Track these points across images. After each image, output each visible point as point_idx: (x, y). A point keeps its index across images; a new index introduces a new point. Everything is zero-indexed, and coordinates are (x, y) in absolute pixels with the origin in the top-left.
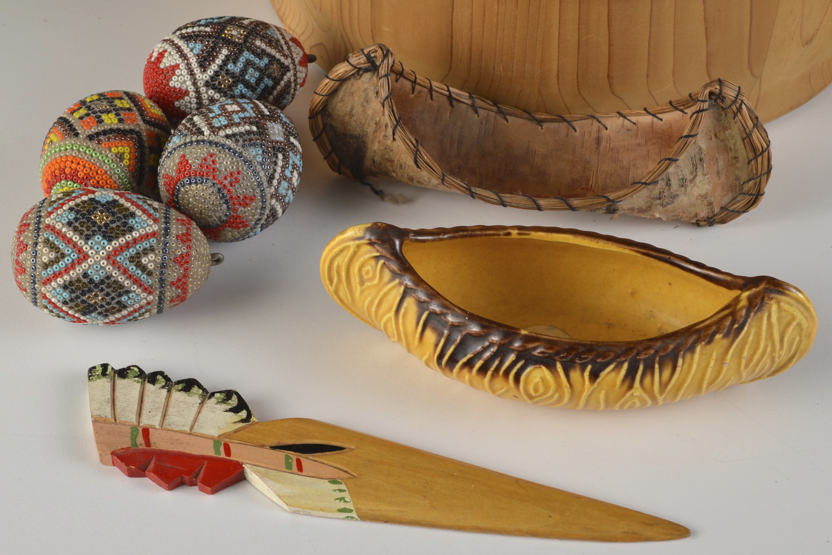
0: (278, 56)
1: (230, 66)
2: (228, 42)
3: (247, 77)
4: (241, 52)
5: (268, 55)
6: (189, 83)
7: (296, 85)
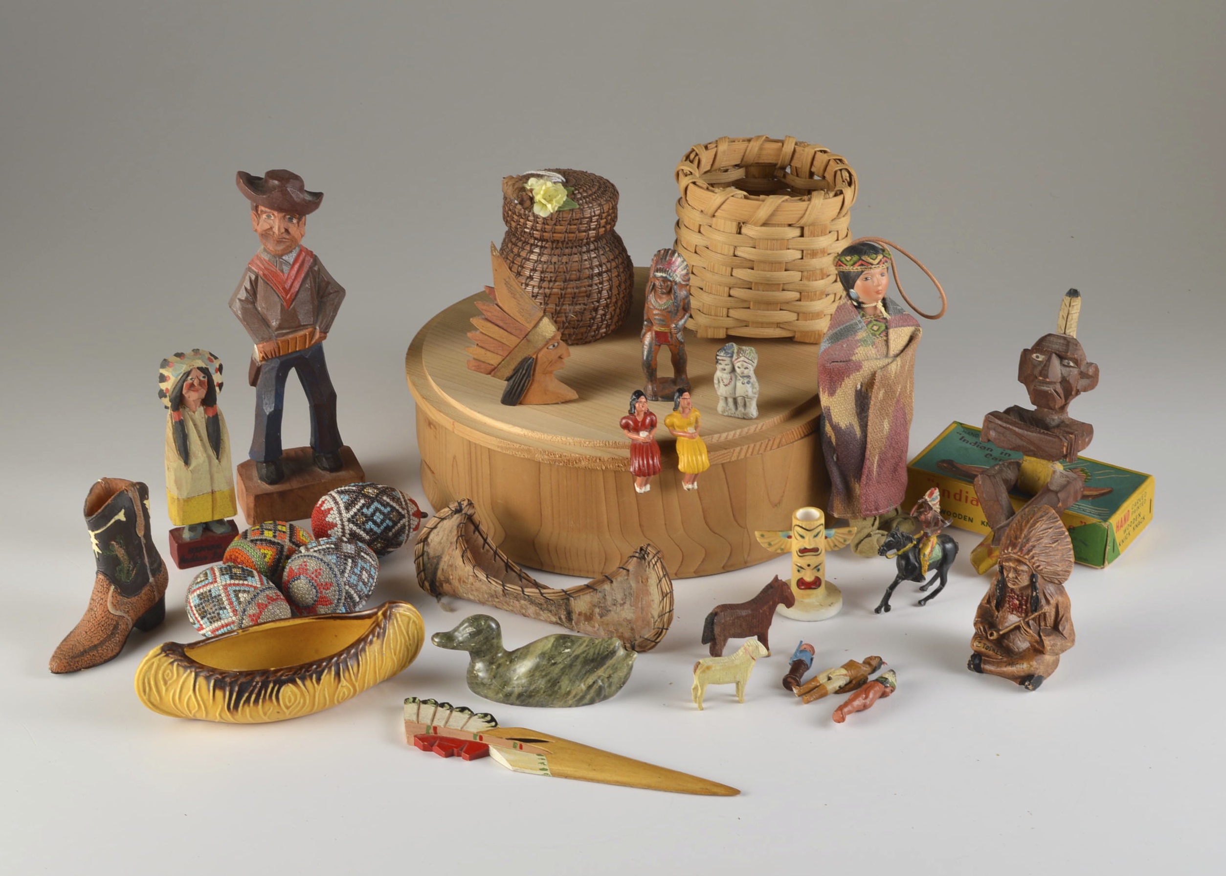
0: (397, 507)
1: (365, 510)
2: (365, 496)
3: (374, 518)
4: (373, 502)
5: (391, 506)
6: (338, 519)
7: (410, 528)
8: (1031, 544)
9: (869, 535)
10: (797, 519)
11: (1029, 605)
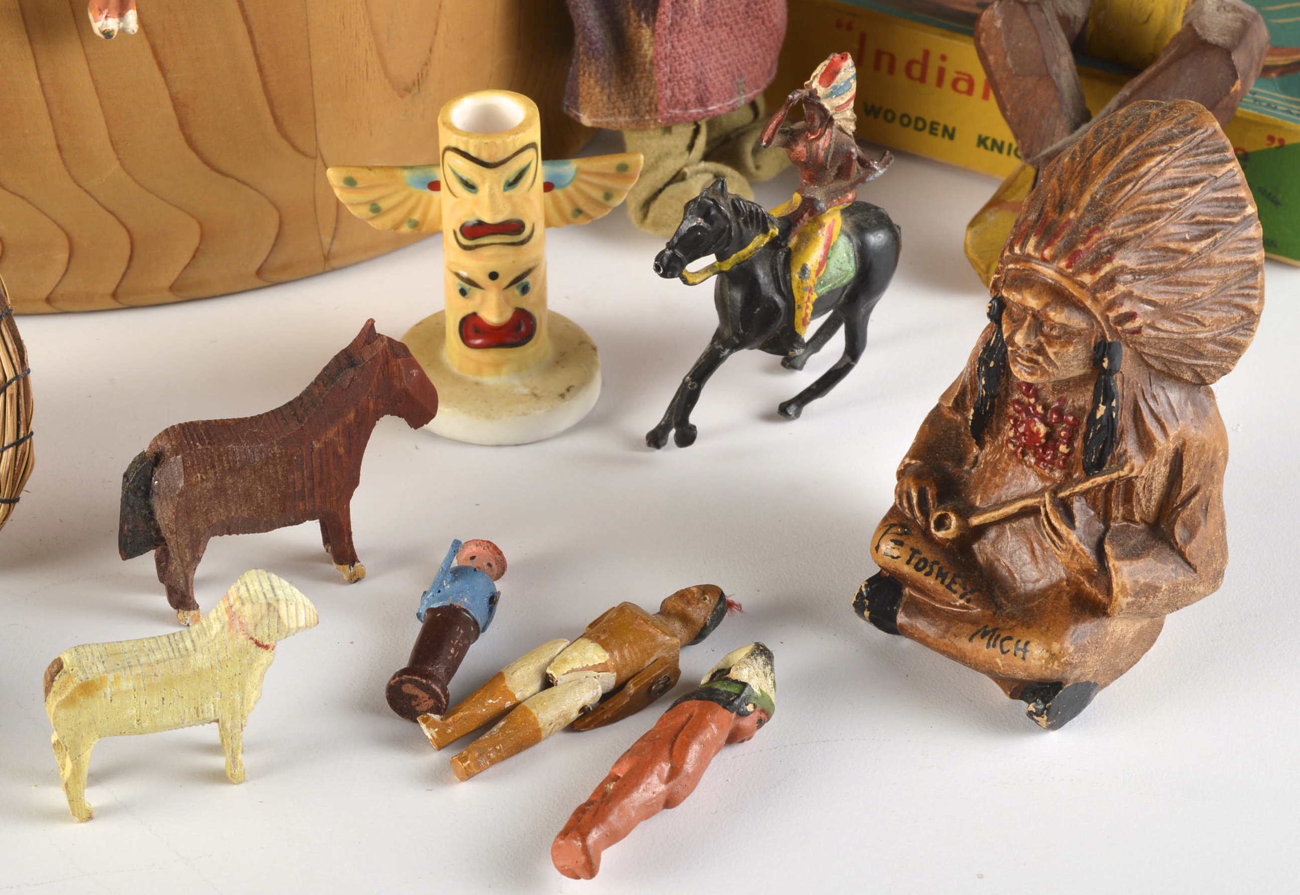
8: (1110, 231)
9: (679, 177)
10: (451, 127)
11: (1078, 444)
